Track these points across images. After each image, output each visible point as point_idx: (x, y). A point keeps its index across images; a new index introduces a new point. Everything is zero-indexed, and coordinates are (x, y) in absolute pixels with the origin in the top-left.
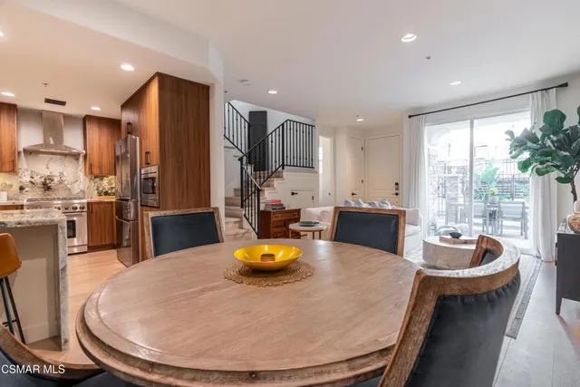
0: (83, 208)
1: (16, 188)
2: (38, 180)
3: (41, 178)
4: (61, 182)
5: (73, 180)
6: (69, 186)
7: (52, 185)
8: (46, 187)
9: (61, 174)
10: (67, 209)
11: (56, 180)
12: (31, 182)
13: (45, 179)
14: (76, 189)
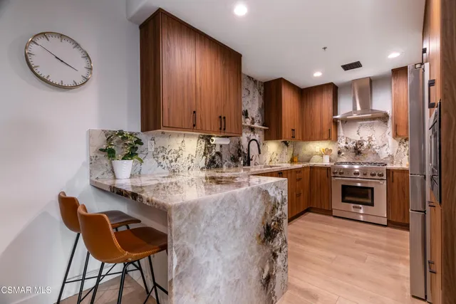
0: (382, 175)
1: (335, 152)
2: (351, 145)
3: (354, 143)
4: (370, 147)
5: (381, 144)
6: (377, 150)
7: (362, 149)
8: (357, 151)
9: (370, 138)
10: (365, 174)
11: (366, 144)
12: (346, 147)
13: (356, 145)
14: (384, 153)
